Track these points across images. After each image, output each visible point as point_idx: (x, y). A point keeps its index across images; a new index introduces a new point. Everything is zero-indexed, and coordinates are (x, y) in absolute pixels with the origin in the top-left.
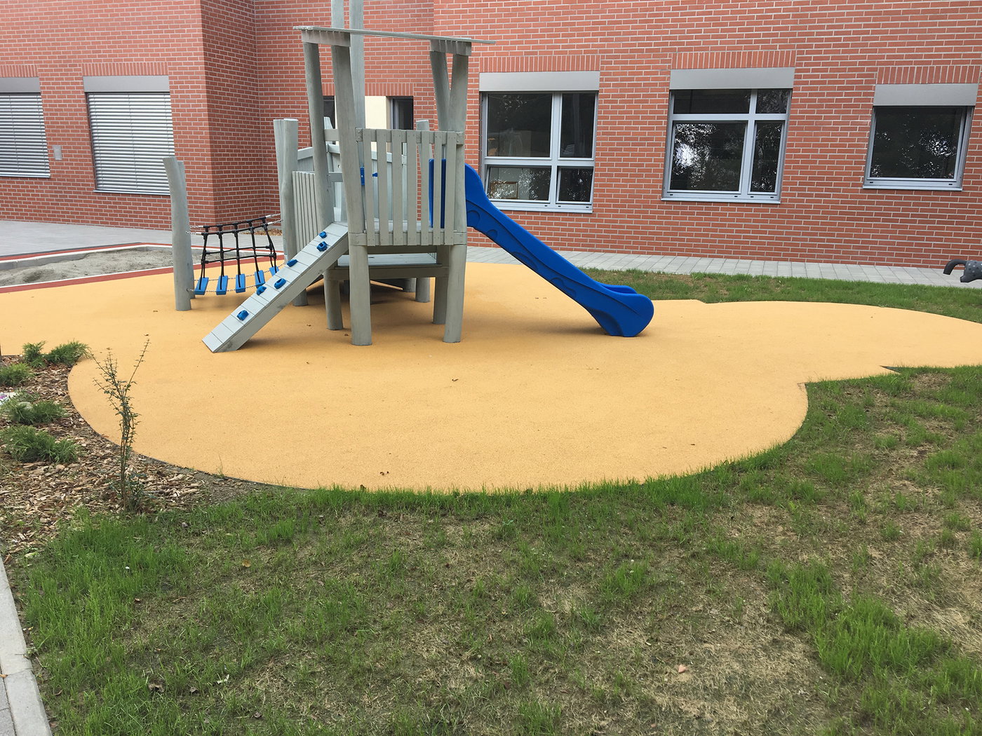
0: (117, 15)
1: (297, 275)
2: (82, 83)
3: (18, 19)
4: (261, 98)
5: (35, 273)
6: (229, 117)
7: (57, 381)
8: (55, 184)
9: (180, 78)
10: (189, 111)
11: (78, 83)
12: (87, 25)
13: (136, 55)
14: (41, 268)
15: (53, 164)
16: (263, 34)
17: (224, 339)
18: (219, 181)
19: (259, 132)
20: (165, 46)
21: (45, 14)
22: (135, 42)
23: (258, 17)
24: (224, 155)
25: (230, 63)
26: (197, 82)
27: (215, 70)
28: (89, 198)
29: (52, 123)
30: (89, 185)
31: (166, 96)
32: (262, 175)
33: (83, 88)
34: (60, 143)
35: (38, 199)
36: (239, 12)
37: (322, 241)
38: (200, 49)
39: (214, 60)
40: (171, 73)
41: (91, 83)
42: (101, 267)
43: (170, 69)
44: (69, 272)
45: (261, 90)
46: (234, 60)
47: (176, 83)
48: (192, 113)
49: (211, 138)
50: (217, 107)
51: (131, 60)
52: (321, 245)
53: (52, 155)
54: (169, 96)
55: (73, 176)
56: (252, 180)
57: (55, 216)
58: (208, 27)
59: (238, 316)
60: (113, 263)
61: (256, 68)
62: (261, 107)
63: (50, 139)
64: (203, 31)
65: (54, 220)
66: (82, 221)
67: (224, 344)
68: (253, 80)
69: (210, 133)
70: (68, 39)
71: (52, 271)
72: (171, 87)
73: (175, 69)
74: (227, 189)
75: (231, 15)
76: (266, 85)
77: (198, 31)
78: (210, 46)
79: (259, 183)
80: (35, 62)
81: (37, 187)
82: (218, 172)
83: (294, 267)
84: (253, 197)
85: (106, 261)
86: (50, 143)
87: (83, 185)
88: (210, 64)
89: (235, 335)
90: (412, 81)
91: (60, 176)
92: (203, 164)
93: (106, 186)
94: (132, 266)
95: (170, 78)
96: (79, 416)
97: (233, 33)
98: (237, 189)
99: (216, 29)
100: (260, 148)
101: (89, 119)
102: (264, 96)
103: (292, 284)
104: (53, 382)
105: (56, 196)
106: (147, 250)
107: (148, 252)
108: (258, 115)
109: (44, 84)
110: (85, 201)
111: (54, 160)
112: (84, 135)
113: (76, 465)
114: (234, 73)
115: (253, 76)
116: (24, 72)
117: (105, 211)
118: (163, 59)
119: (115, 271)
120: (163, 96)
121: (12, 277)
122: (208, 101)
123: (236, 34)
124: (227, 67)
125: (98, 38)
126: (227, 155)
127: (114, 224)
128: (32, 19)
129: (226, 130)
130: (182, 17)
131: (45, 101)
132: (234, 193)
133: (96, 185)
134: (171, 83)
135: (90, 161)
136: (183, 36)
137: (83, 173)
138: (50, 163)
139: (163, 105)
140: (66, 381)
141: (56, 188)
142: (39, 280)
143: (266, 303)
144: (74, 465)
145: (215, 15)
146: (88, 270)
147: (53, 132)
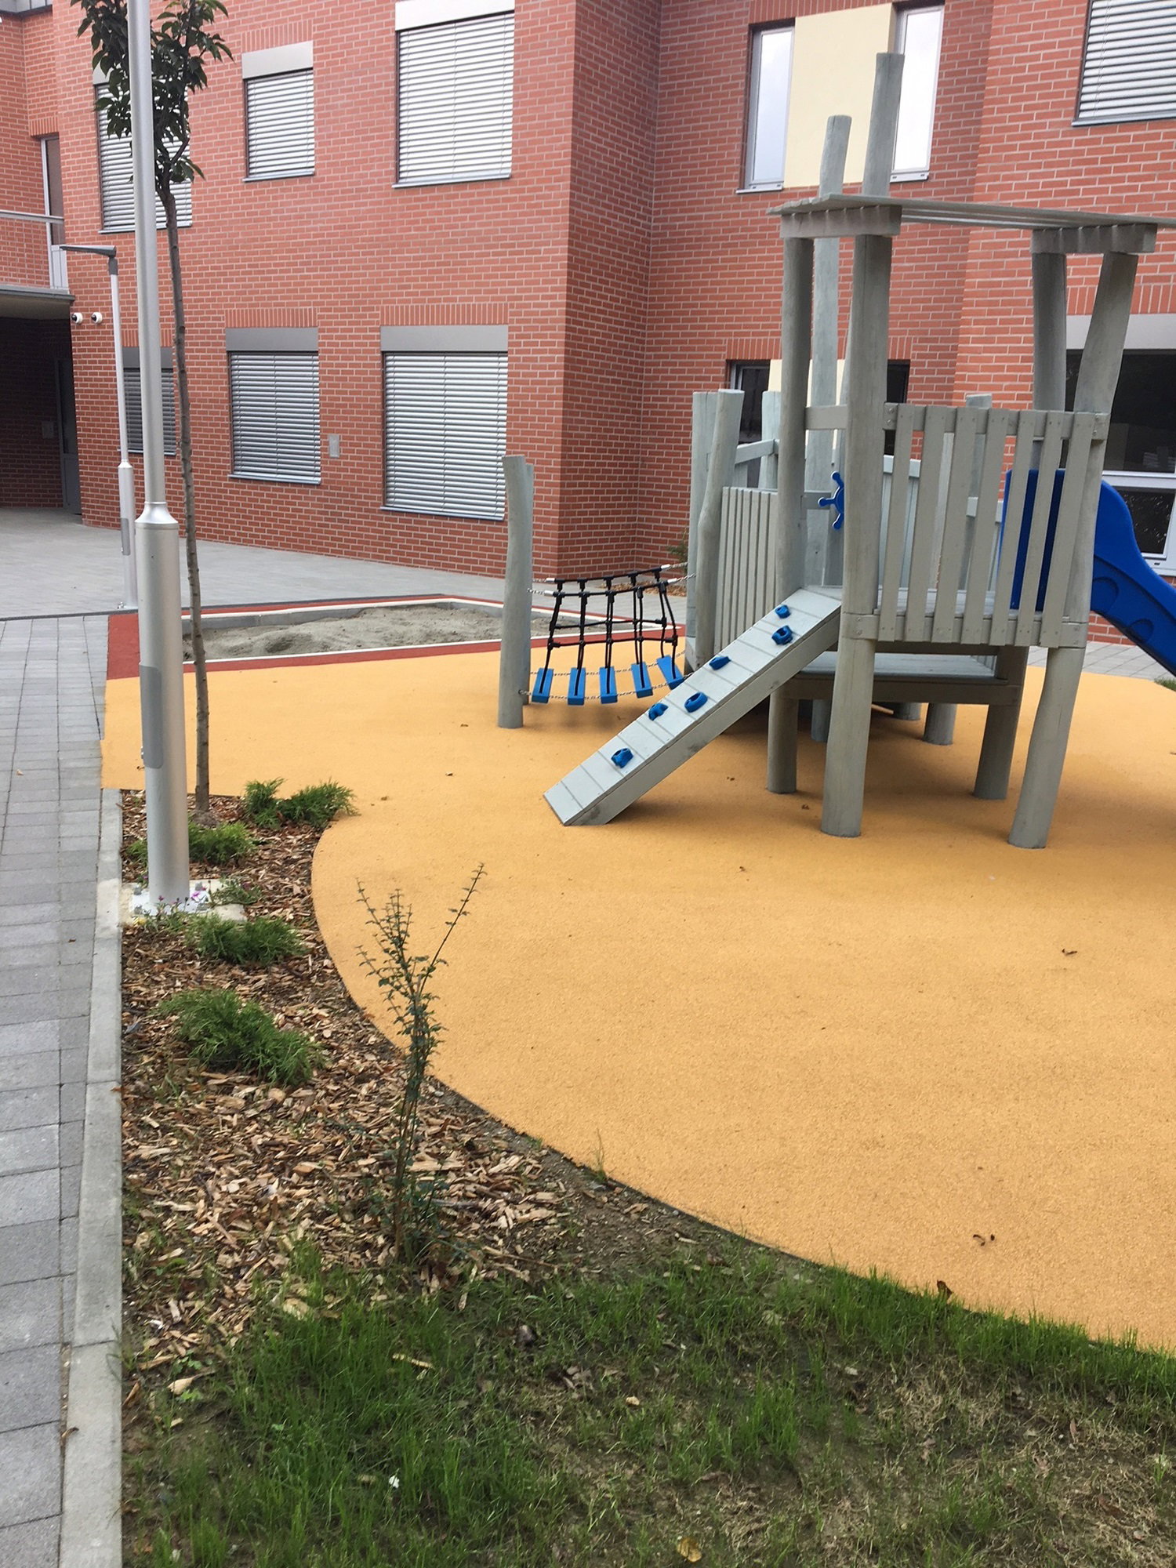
0: (440, 227)
1: (730, 689)
2: (379, 337)
3: (295, 238)
4: (648, 364)
5: (283, 639)
6: (595, 394)
7: (294, 861)
8: (326, 494)
9: (526, 329)
10: (534, 383)
11: (373, 337)
12: (393, 245)
13: (463, 292)
14: (293, 630)
15: (326, 462)
16: (663, 256)
17: (587, 802)
18: (569, 500)
19: (639, 420)
20: (507, 276)
21: (335, 228)
22: (462, 270)
23: (656, 228)
24: (582, 457)
25: (605, 305)
26: (552, 336)
27: (582, 316)
28: (373, 517)
29: (330, 399)
30: (374, 498)
31: (502, 359)
32: (635, 492)
33: (379, 344)
34: (338, 432)
35: (300, 517)
36: (627, 220)
37: (783, 623)
38: (561, 282)
39: (582, 300)
40: (512, 321)
41: (394, 337)
42: (382, 634)
43: (512, 314)
44: (334, 640)
45: (649, 350)
46: (612, 299)
47: (518, 337)
48: (538, 387)
49: (564, 428)
50: (579, 377)
51: (454, 300)
52: (781, 631)
53: (326, 450)
54: (506, 359)
55: (352, 483)
56: (619, 499)
57: (321, 544)
58: (578, 245)
59: (613, 759)
60: (401, 629)
61: (644, 313)
62: (647, 378)
63: (325, 424)
64: (570, 251)
65: (320, 550)
66: (360, 555)
67: (584, 811)
68: (638, 334)
69: (564, 420)
70: (364, 268)
71: (308, 638)
72: (510, 344)
73: (519, 314)
74: (580, 513)
75: (616, 225)
76: (657, 342)
77: (562, 252)
78: (577, 276)
79: (630, 505)
80: (315, 304)
81: (300, 498)
82: (569, 485)
83: (725, 671)
84: (618, 527)
85: (390, 625)
86: (326, 431)
87: (366, 497)
88: (575, 306)
89: (606, 794)
90: (911, 332)
91: (333, 482)
92: (548, 470)
93: (401, 501)
94: (428, 637)
95: (510, 329)
96: (325, 954)
97: (614, 255)
98: (596, 513)
99: (590, 248)
100: (638, 446)
101: (384, 395)
102: (652, 360)
103: (719, 705)
104: (288, 861)
105: (327, 513)
106: (451, 606)
107: (453, 611)
108: (640, 392)
109: (324, 337)
110: (366, 523)
111: (327, 456)
112: (373, 420)
113: (309, 1092)
114: (610, 321)
115: (639, 327)
116: (299, 320)
117: (394, 540)
118: (503, 299)
119: (402, 643)
120: (496, 359)
121: (248, 642)
122: (566, 367)
123: (619, 256)
124: (600, 311)
125: (408, 266)
126: (587, 457)
127: (405, 562)
128: (316, 236)
129: (588, 415)
130: (538, 229)
131: (324, 365)
132: (590, 520)
133: (385, 499)
134: (510, 337)
135: (379, 460)
136: (537, 260)
137: (367, 478)
138: (322, 462)
139: (493, 375)
140: (310, 863)
141: (326, 500)
142: (287, 651)
143: (667, 739)
144: (302, 1092)
145: (590, 225)
146: (362, 638)
147: (331, 416)
